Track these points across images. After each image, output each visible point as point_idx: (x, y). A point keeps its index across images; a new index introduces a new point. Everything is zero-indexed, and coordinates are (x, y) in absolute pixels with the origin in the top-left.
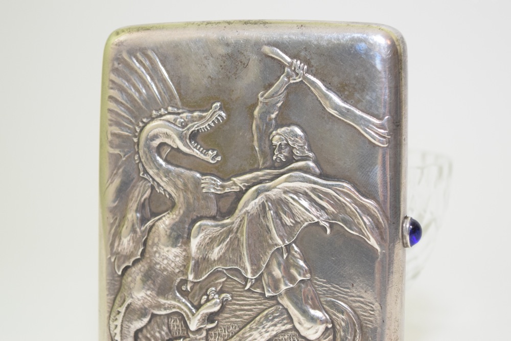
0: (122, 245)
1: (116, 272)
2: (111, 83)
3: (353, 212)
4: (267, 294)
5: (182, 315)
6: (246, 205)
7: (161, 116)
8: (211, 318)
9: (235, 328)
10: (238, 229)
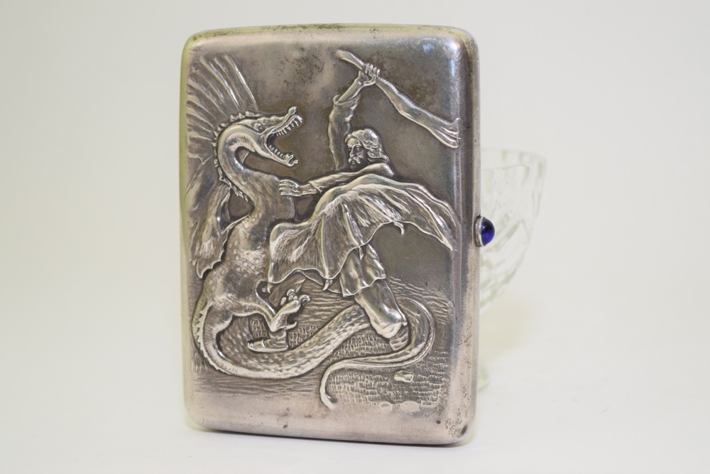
0: (203, 248)
1: (197, 276)
2: (189, 88)
3: (426, 212)
5: (263, 317)
6: (322, 207)
8: (290, 319)
9: (314, 328)
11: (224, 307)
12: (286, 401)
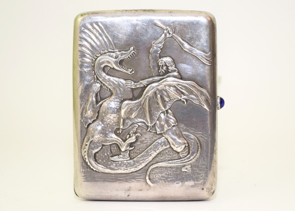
0: (87, 113)
1: (84, 126)
2: (80, 38)
3: (196, 94)
4: (158, 133)
5: (118, 144)
6: (147, 93)
7: (105, 53)
8: (131, 145)
9: (143, 149)
10: (143, 104)
11: (98, 140)
12: (129, 184)
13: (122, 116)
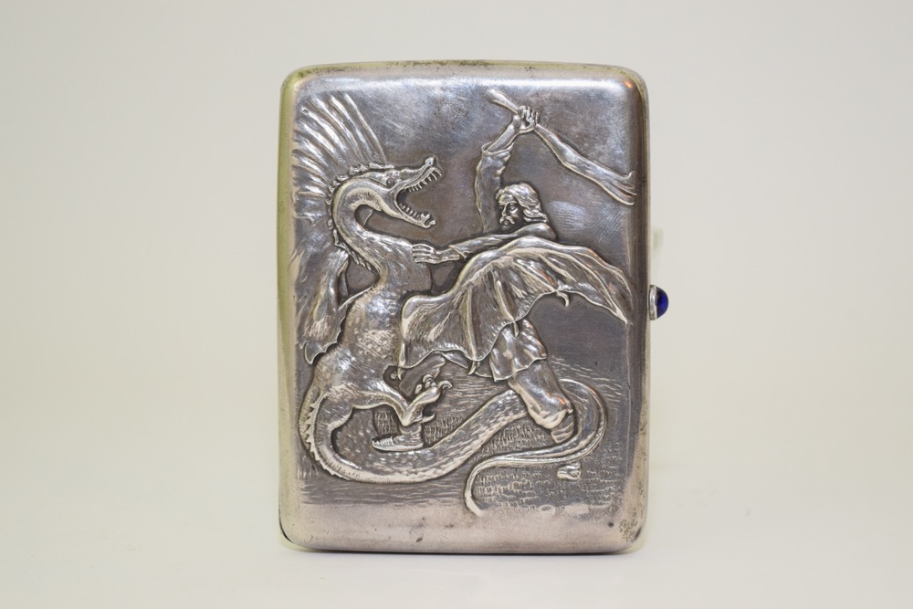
0: (314, 328)
1: (306, 361)
2: (295, 134)
3: (595, 280)
4: (496, 379)
5: (392, 408)
6: (467, 276)
7: (361, 173)
8: (426, 410)
10: (459, 304)
11: (342, 398)
12: (421, 509)
13: (405, 336)
